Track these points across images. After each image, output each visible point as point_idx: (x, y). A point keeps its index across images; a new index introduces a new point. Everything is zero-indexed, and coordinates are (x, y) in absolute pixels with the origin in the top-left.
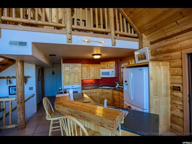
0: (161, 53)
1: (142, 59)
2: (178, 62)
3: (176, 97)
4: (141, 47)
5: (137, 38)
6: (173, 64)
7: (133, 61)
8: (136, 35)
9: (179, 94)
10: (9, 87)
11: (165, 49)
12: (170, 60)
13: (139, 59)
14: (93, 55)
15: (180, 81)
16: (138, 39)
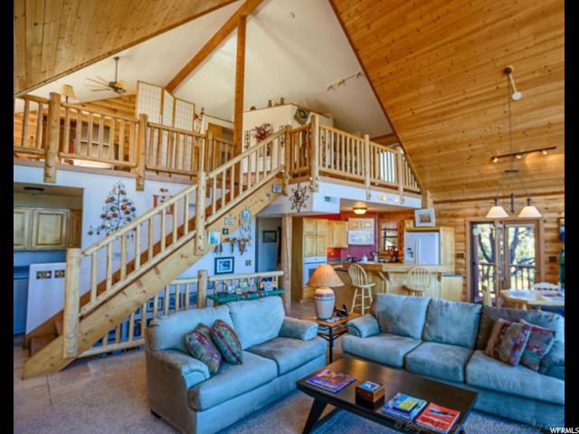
0: (445, 216)
1: (426, 221)
2: (461, 229)
3: (460, 264)
4: (424, 206)
5: (419, 193)
6: (458, 230)
7: (412, 222)
8: (418, 190)
9: (462, 261)
10: (216, 259)
11: (450, 213)
12: (455, 226)
13: (422, 221)
14: (355, 209)
15: (463, 248)
16: (420, 196)
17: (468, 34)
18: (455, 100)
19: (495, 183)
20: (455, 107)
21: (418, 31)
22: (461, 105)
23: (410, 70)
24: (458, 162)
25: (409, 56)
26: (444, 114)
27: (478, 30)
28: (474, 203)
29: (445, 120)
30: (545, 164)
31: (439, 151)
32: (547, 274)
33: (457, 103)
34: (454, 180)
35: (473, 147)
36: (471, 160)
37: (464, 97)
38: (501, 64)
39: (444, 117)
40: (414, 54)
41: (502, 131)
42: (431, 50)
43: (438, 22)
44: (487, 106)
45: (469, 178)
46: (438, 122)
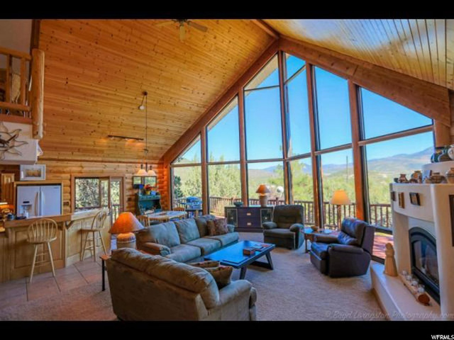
0: (50, 172)
1: (37, 176)
2: (67, 182)
9: (67, 208)
11: (55, 170)
13: (26, 176)
15: (68, 197)
17: (139, 63)
18: (107, 91)
19: (102, 151)
20: (104, 95)
21: (112, 35)
22: (109, 96)
23: (87, 53)
24: (82, 132)
25: (93, 44)
26: (93, 96)
27: (145, 65)
28: (79, 163)
29: (91, 100)
30: (134, 146)
31: (71, 120)
32: (127, 208)
33: (107, 94)
34: (71, 143)
35: (100, 125)
36: (94, 133)
37: (114, 93)
38: (144, 88)
39: (92, 98)
40: (98, 46)
41: (124, 122)
42: (113, 53)
43: (128, 43)
44: (124, 105)
45: (83, 145)
46: (85, 99)
